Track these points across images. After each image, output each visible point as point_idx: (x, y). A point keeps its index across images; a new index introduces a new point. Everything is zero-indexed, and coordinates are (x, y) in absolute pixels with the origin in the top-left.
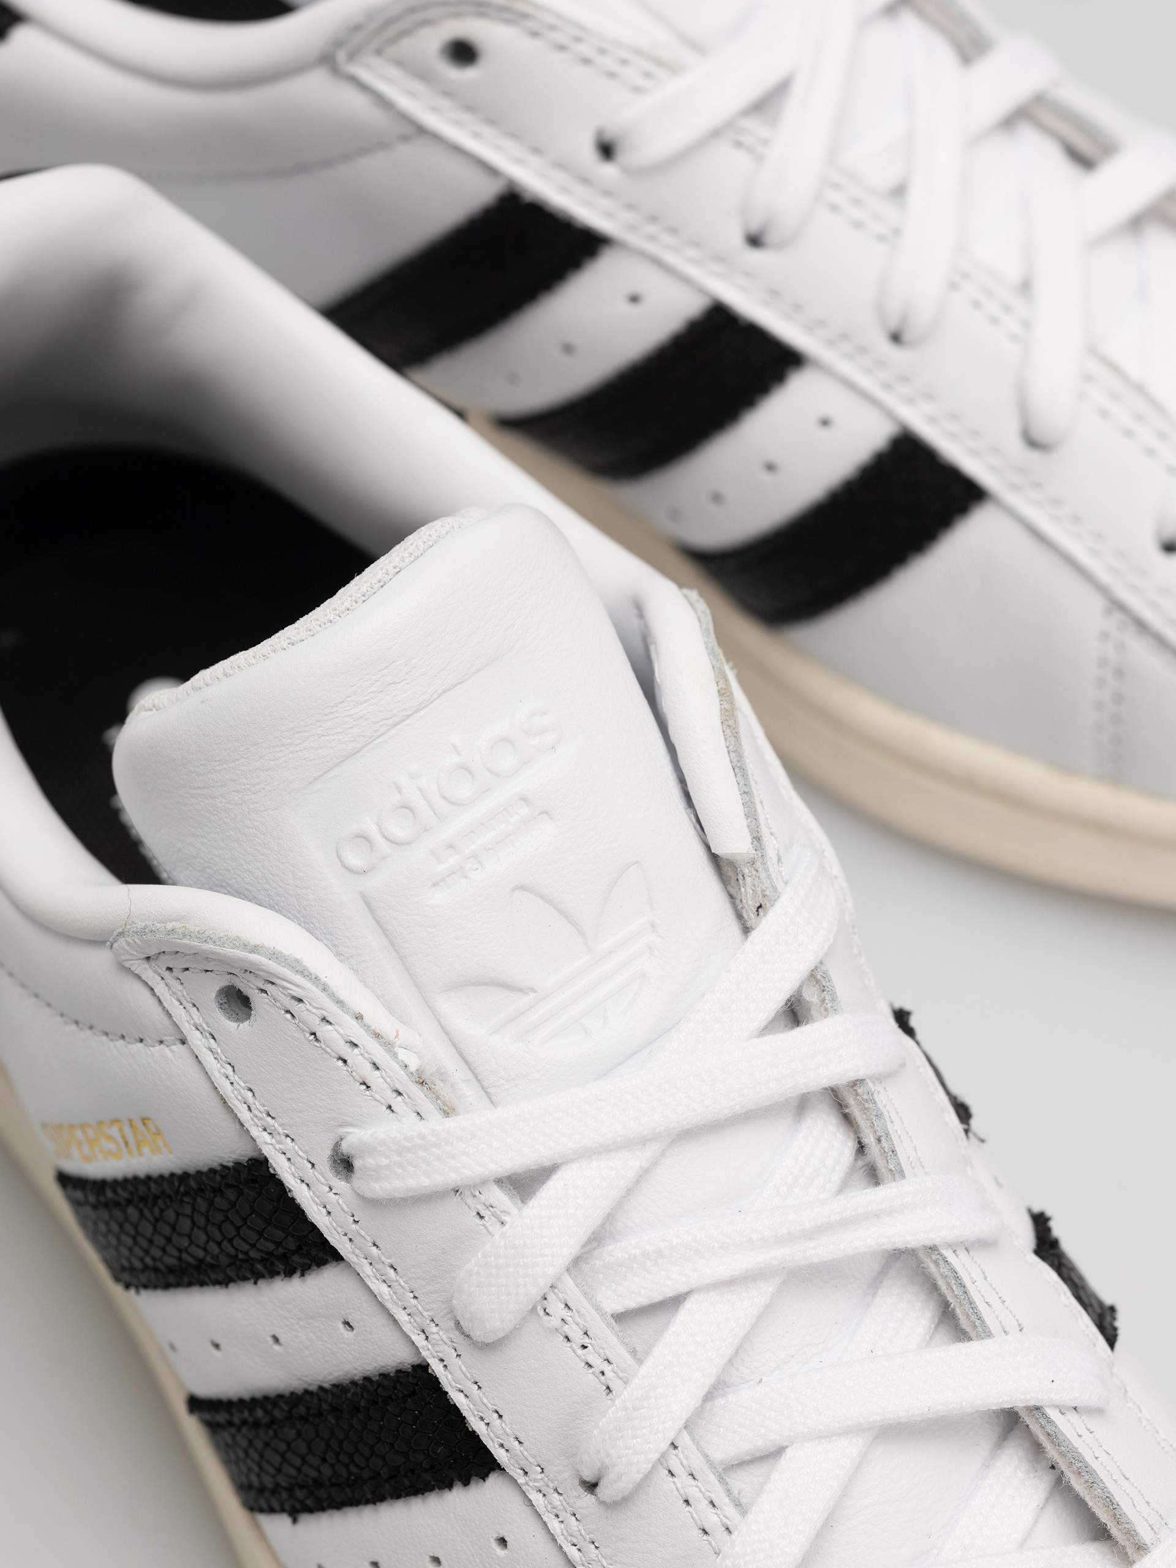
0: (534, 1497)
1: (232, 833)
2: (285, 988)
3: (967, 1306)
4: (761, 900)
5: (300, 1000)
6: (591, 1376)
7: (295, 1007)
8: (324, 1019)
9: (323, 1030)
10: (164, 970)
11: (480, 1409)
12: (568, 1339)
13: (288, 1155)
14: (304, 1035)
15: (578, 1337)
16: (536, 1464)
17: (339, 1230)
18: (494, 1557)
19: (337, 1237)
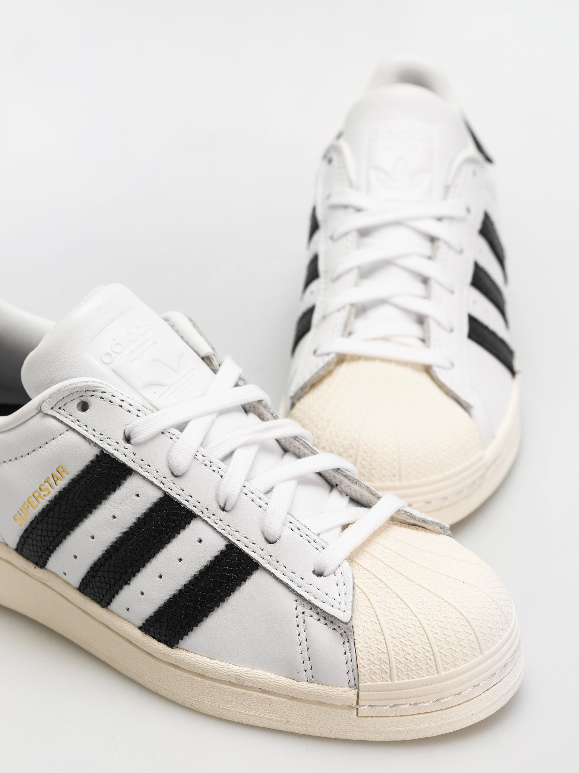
0: (207, 519)
1: (68, 368)
2: (99, 390)
3: (311, 449)
4: (219, 363)
5: (105, 392)
6: (215, 474)
7: (103, 395)
8: (112, 396)
9: (113, 399)
10: (58, 409)
11: (185, 497)
12: (206, 465)
13: (109, 444)
14: (108, 402)
15: (209, 464)
16: (205, 507)
17: (130, 460)
18: (198, 546)
19: (130, 462)
